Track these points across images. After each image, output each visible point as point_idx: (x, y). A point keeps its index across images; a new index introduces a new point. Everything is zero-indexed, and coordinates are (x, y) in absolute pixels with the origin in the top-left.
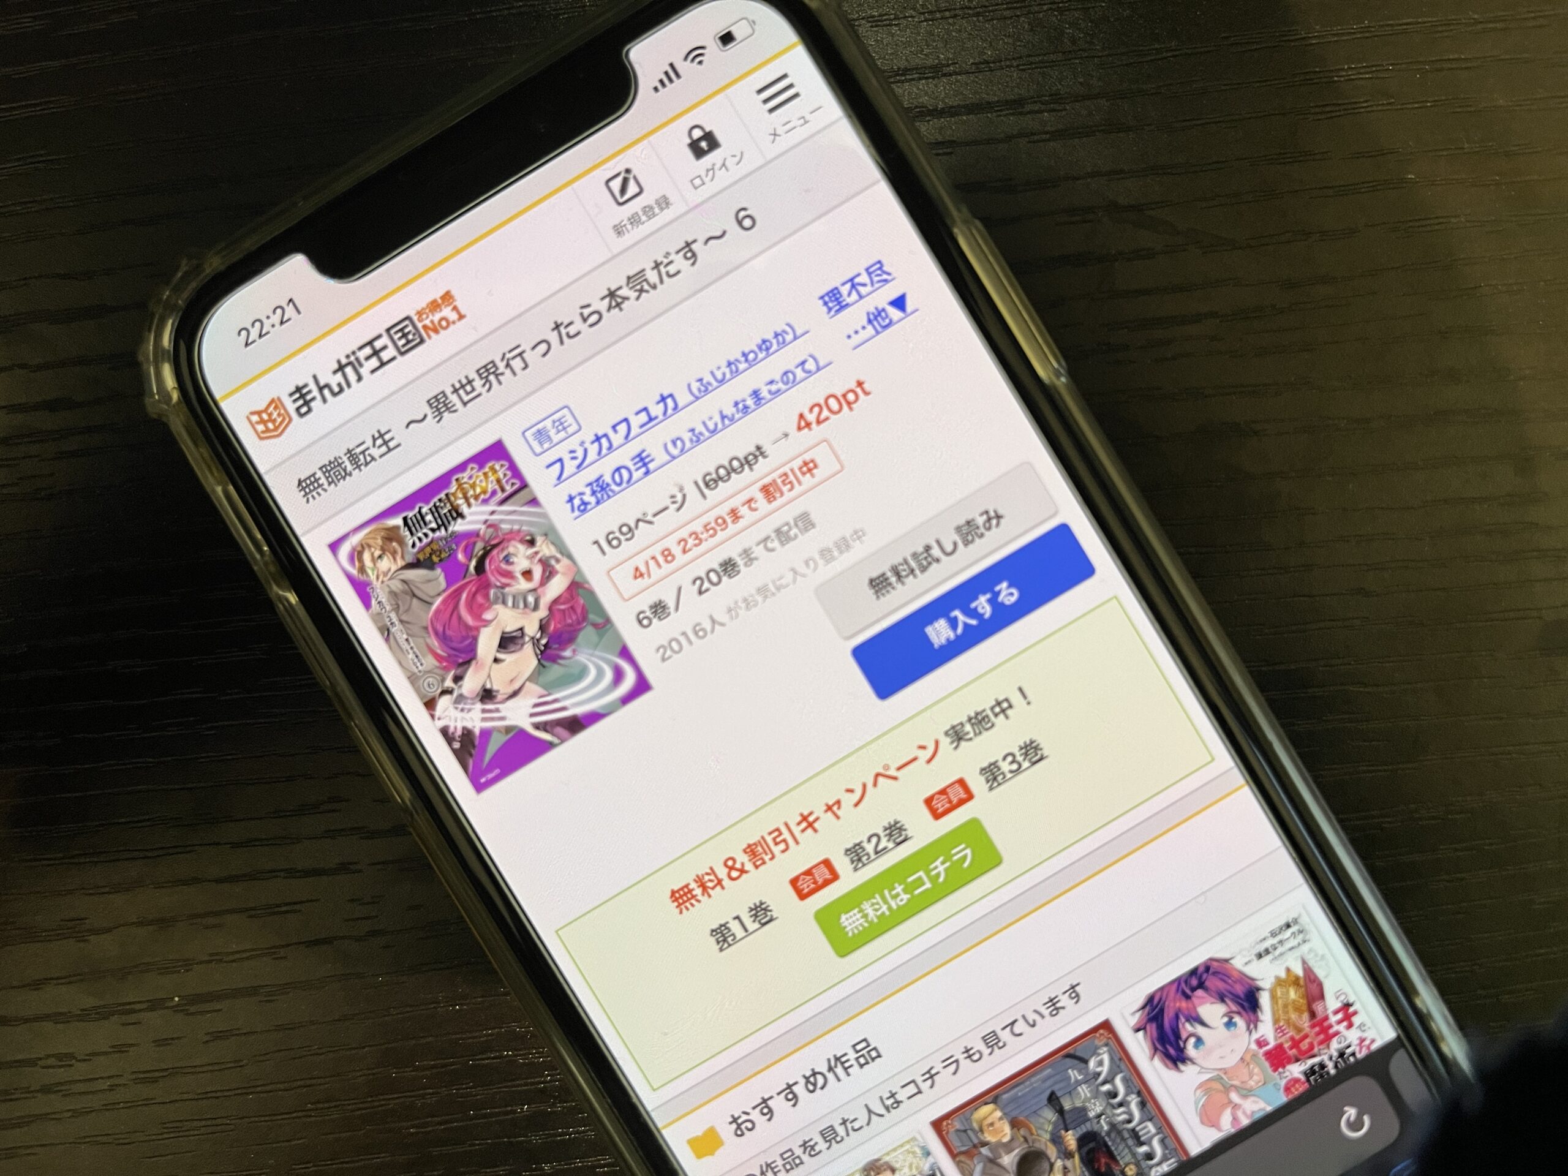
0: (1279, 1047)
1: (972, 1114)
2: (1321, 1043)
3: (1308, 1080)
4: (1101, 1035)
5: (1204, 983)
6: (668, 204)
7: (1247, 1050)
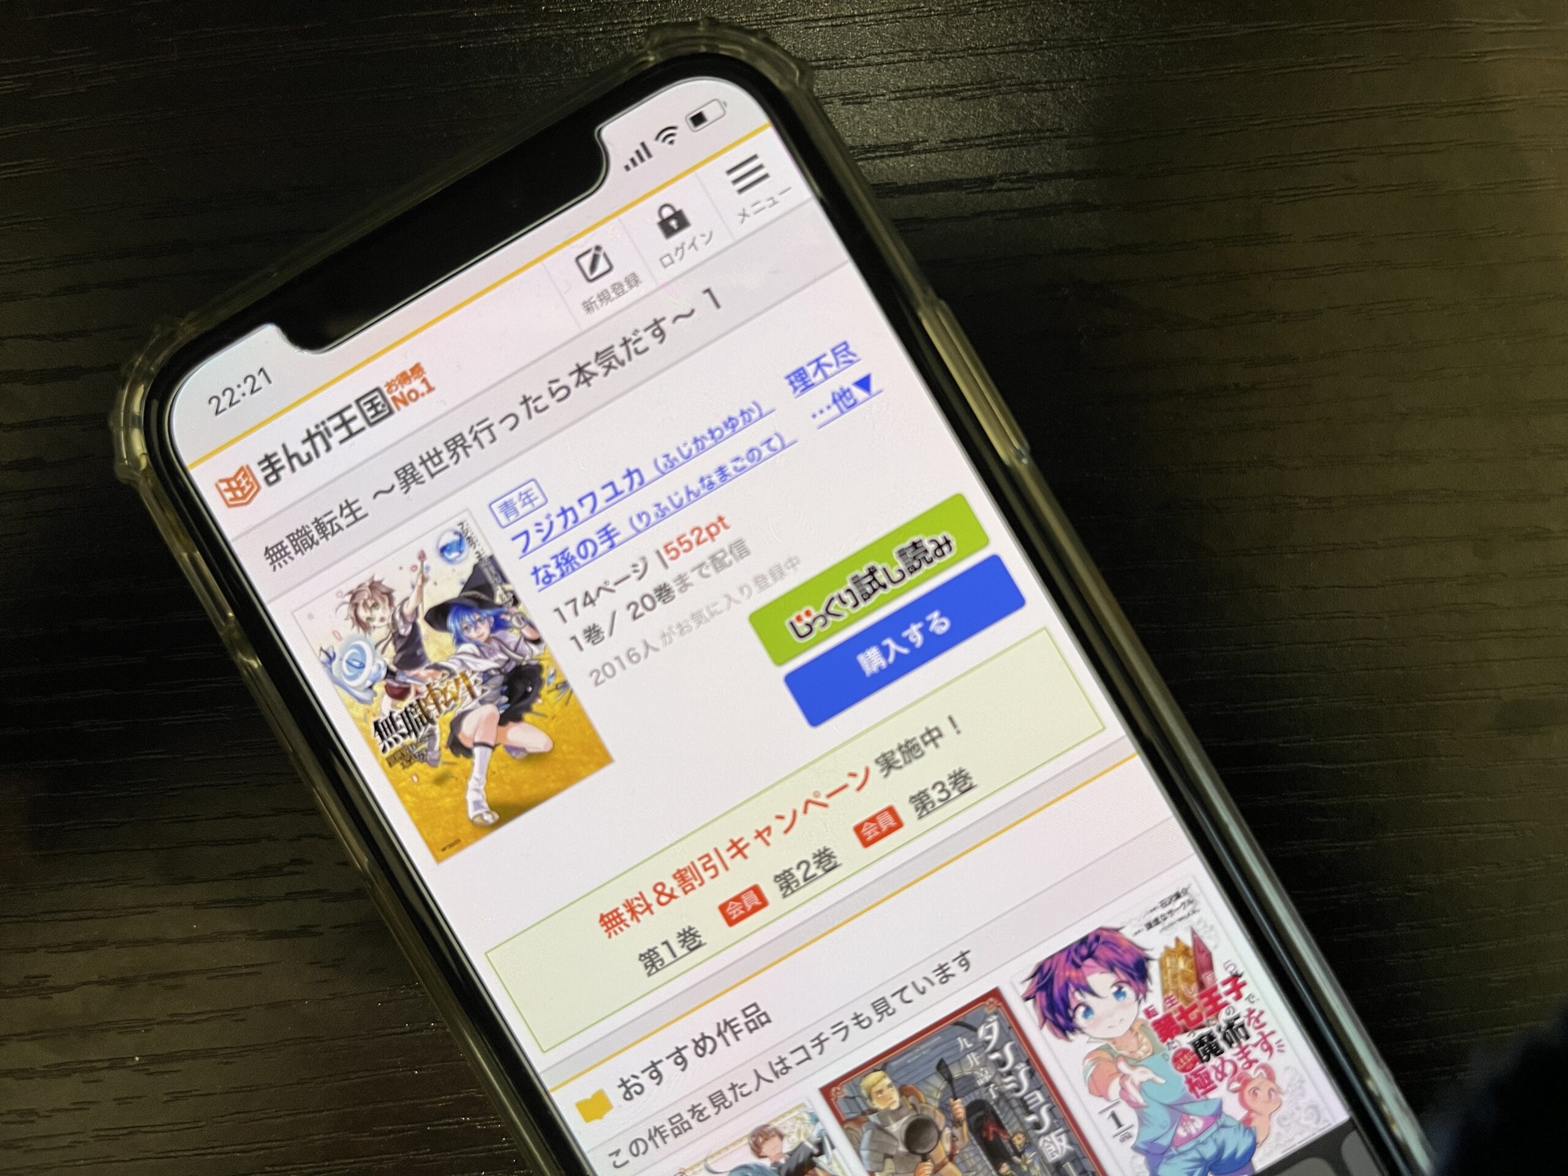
0: (1168, 1017)
1: (860, 1081)
2: (1209, 1014)
3: (1197, 1051)
4: (991, 1003)
5: (1094, 952)
6: (637, 282)
7: (1136, 1020)
